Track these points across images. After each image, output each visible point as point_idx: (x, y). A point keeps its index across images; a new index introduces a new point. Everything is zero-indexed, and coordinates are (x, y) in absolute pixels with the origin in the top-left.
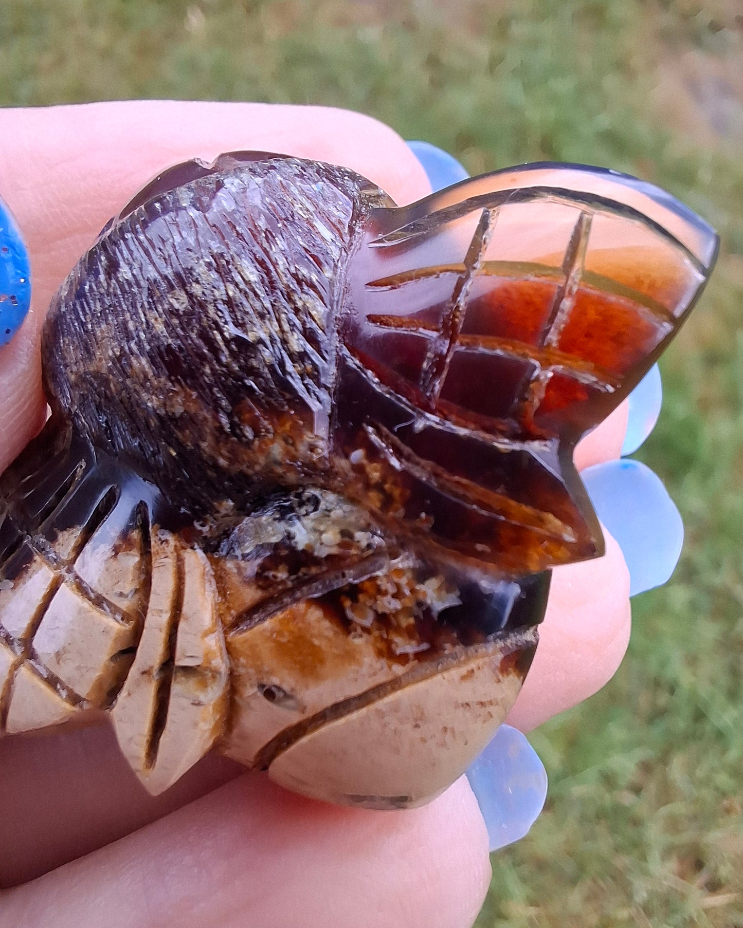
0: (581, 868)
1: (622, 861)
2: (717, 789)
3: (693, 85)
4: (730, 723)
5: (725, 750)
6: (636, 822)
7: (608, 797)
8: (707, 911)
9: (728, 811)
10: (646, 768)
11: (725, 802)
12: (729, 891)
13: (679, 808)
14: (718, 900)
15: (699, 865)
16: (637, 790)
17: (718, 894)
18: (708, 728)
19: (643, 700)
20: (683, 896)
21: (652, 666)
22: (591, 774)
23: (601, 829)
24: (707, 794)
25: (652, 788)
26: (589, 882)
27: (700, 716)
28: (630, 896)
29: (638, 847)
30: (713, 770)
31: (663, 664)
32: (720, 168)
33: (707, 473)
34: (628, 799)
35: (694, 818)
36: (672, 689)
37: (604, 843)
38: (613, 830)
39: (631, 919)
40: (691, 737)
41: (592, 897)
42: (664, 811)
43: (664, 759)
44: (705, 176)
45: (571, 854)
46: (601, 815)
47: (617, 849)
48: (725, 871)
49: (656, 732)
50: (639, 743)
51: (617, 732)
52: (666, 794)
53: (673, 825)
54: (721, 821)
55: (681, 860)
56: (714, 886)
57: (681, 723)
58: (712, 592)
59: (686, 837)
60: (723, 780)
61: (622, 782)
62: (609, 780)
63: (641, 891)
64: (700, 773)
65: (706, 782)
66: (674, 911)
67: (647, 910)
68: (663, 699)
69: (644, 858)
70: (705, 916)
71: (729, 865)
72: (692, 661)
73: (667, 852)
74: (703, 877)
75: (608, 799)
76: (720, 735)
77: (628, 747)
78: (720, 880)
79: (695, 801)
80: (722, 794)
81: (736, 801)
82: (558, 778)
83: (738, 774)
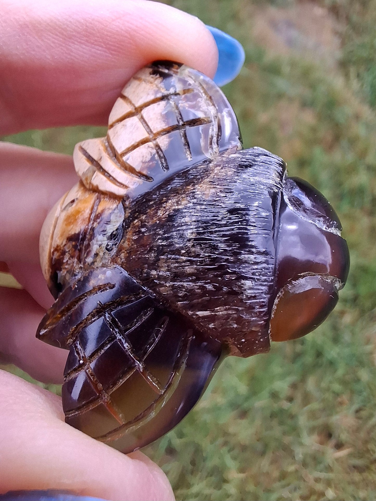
0: (266, 446)
2: (334, 392)
3: (273, 24)
4: (336, 356)
5: (335, 371)
6: (293, 417)
8: (337, 460)
9: (341, 404)
10: (294, 386)
11: (339, 399)
12: (348, 448)
13: (315, 406)
14: (342, 453)
15: (330, 436)
16: (290, 399)
17: (342, 450)
18: (324, 360)
19: (288, 350)
20: (323, 453)
22: (265, 394)
23: (275, 423)
24: (329, 396)
25: (299, 397)
26: (271, 454)
27: (319, 354)
28: (294, 457)
29: (295, 430)
30: (331, 382)
32: (293, 64)
34: (286, 405)
35: (324, 410)
36: (303, 342)
37: (277, 431)
38: (281, 423)
39: (297, 471)
40: (315, 366)
41: (274, 462)
42: (306, 408)
43: (303, 380)
44: (286, 69)
45: (259, 440)
46: (273, 415)
47: (284, 433)
48: (344, 437)
49: (297, 366)
50: (289, 373)
51: (276, 369)
52: (307, 399)
53: (313, 415)
54: (338, 409)
55: (320, 434)
56: (339, 446)
57: (309, 359)
59: (321, 421)
60: (337, 387)
61: (282, 396)
62: (274, 395)
63: (299, 453)
64: (323, 385)
65: (328, 389)
66: (320, 463)
67: (305, 464)
68: (298, 348)
69: (299, 436)
70: (336, 462)
71: (346, 434)
73: (312, 430)
74: (333, 442)
75: (276, 406)
76: (332, 363)
77: (283, 376)
78: (342, 442)
79: (323, 400)
80: (337, 395)
81: (345, 398)
82: (247, 398)
83: (344, 383)
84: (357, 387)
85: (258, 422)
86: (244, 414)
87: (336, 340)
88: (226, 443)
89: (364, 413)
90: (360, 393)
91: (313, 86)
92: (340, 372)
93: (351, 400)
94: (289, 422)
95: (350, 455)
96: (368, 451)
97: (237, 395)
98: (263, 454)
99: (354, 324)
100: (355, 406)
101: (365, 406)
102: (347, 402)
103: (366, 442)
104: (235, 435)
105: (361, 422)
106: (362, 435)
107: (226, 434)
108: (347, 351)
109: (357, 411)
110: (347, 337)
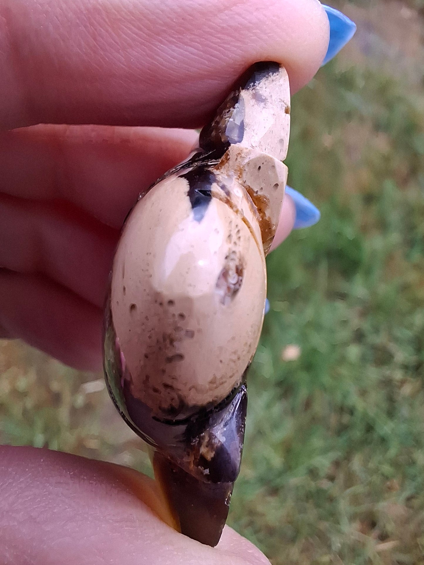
0: (297, 532)
1: (324, 525)
2: (383, 475)
4: (390, 432)
5: (386, 450)
6: (331, 499)
7: (313, 484)
8: (379, 553)
9: (390, 489)
10: (337, 464)
11: (388, 484)
12: (394, 540)
13: (359, 489)
14: (387, 546)
15: (373, 524)
16: (332, 478)
17: (387, 542)
18: (375, 436)
19: (333, 420)
20: (364, 545)
21: (338, 397)
22: (302, 470)
23: (309, 505)
24: (376, 479)
25: (341, 477)
26: (304, 541)
27: (370, 428)
28: (329, 547)
29: (334, 516)
30: (380, 463)
31: (345, 396)
32: (368, 76)
33: (368, 272)
34: (325, 484)
35: (369, 494)
36: (352, 412)
37: (312, 515)
38: (318, 506)
39: (331, 562)
40: (364, 442)
41: (305, 550)
42: (348, 491)
43: (348, 457)
44: (360, 83)
45: (289, 523)
46: (309, 496)
47: (321, 518)
48: (390, 527)
49: (341, 441)
50: (331, 449)
51: (317, 442)
52: (350, 480)
53: (355, 500)
54: (386, 495)
55: (362, 522)
56: (383, 537)
57: (357, 434)
58: (375, 348)
59: (364, 508)
60: (387, 469)
61: (322, 473)
62: (313, 473)
63: (337, 543)
64: (371, 465)
65: (376, 471)
66: (359, 555)
67: (341, 555)
68: (346, 419)
69: (337, 522)
70: (378, 556)
71: (393, 524)
72: (363, 393)
73: (353, 518)
74: (376, 532)
75: (313, 485)
76: (383, 440)
77: (325, 451)
78: (387, 533)
79: (370, 483)
80: (386, 478)
81: (396, 482)
82: (281, 474)
83: (395, 464)
84: (412, 471)
85: (290, 503)
86: (275, 491)
87: (391, 413)
88: (251, 523)
89: (416, 502)
90: (414, 478)
91: (389, 105)
92: (393, 452)
93: (402, 485)
94: (327, 505)
95: (396, 550)
96: (417, 546)
97: (270, 468)
98: (293, 540)
99: (413, 396)
100: (407, 493)
101: (417, 493)
102: (397, 486)
103: (416, 535)
104: (263, 515)
105: (411, 511)
106: (412, 527)
107: (252, 513)
108: (403, 428)
109: (409, 499)
110: (404, 411)
